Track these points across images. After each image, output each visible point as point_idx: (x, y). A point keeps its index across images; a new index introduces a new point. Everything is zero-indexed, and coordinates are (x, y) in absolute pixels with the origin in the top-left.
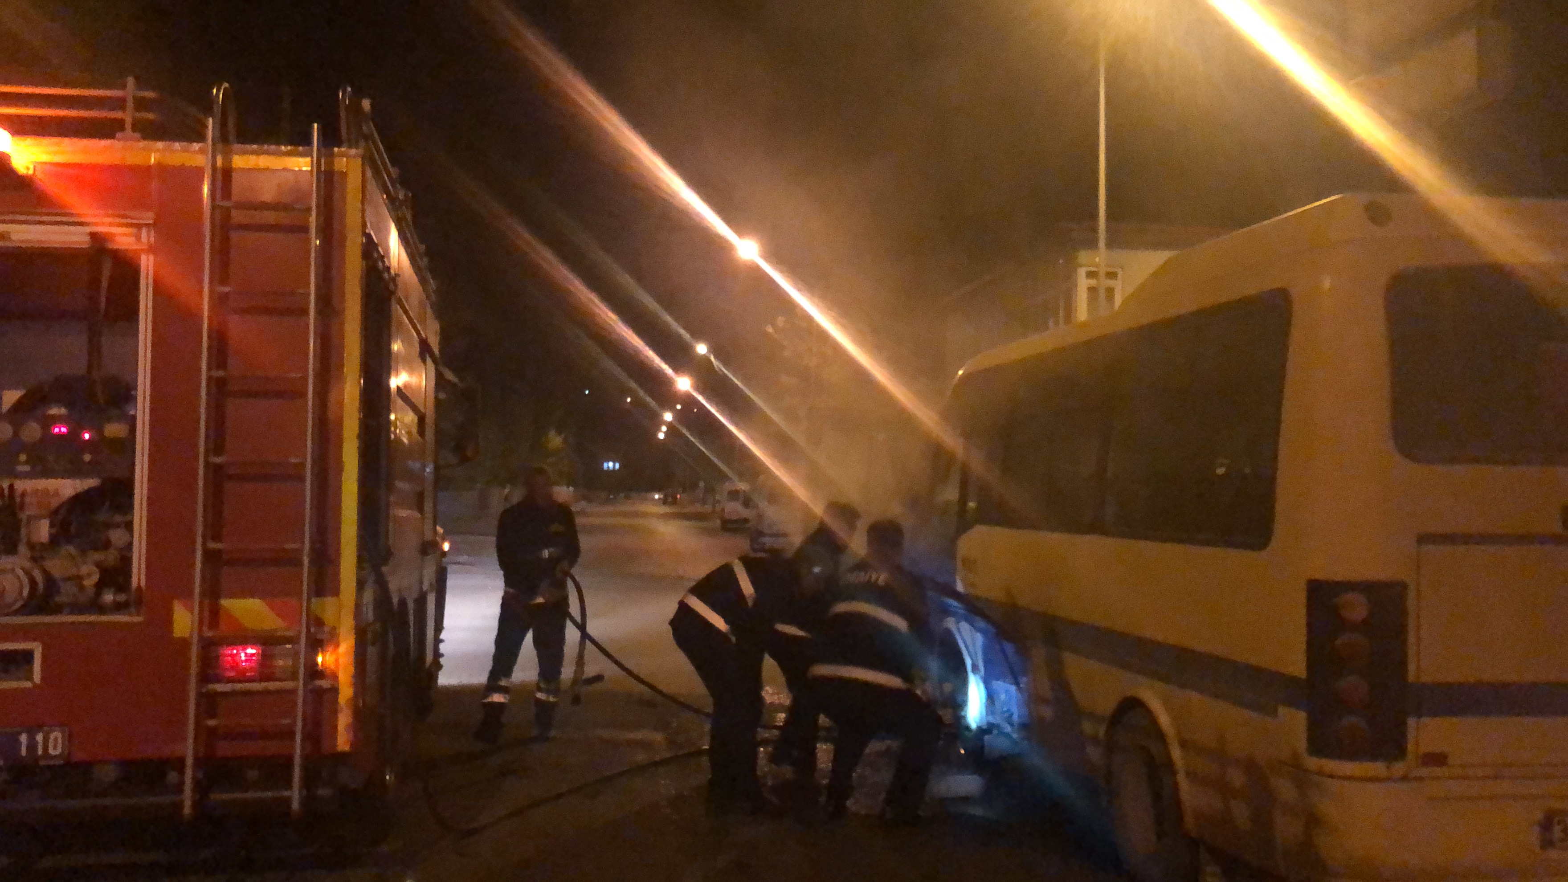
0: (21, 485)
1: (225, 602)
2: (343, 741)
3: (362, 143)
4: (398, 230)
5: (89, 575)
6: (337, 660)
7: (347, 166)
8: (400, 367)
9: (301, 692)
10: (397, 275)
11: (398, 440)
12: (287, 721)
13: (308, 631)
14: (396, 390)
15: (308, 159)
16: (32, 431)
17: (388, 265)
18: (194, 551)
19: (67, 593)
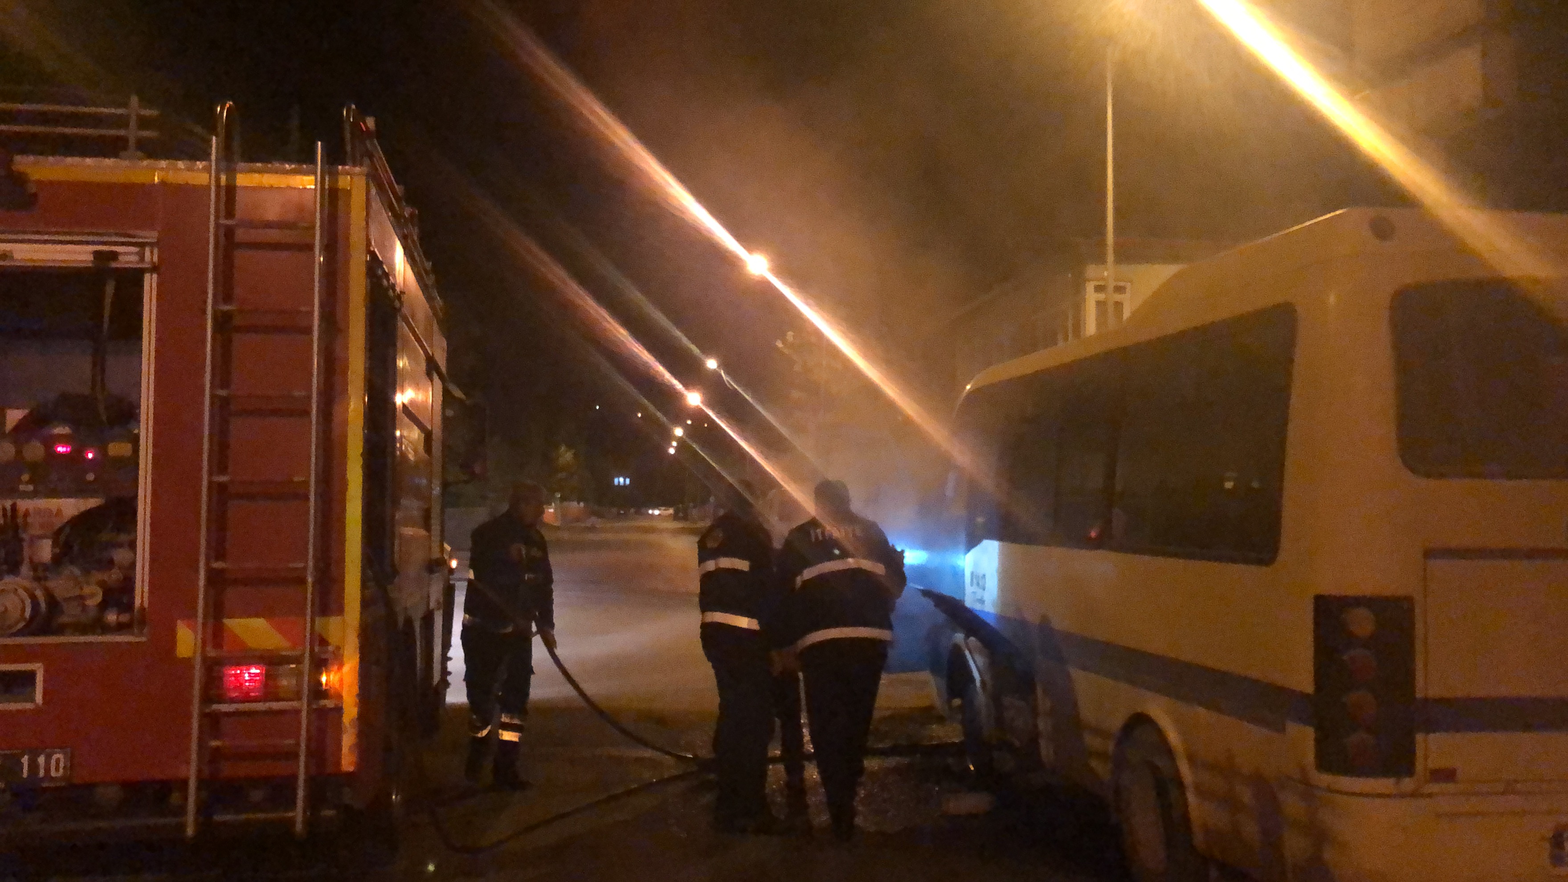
0: (24, 505)
1: (227, 622)
2: (348, 762)
3: (367, 161)
4: (404, 248)
5: (92, 595)
6: (341, 680)
7: (351, 185)
8: (406, 384)
9: (304, 714)
10: (402, 293)
11: (404, 455)
12: (291, 741)
13: (312, 650)
14: (401, 406)
15: (312, 178)
16: (35, 450)
17: (393, 282)
18: (197, 571)
19: (70, 614)
